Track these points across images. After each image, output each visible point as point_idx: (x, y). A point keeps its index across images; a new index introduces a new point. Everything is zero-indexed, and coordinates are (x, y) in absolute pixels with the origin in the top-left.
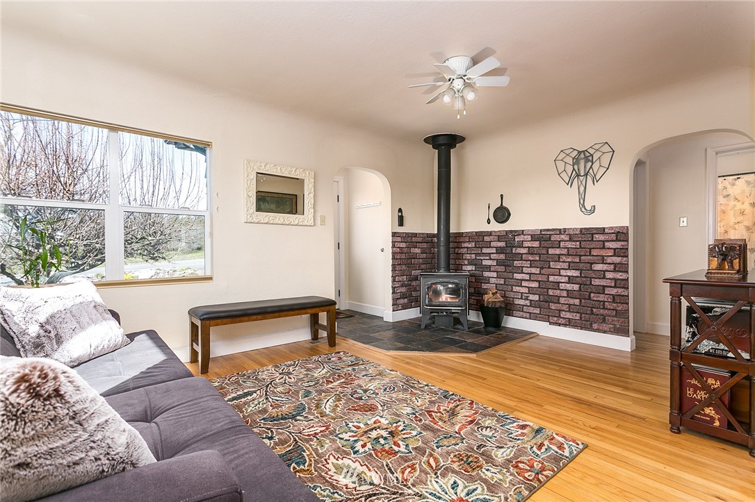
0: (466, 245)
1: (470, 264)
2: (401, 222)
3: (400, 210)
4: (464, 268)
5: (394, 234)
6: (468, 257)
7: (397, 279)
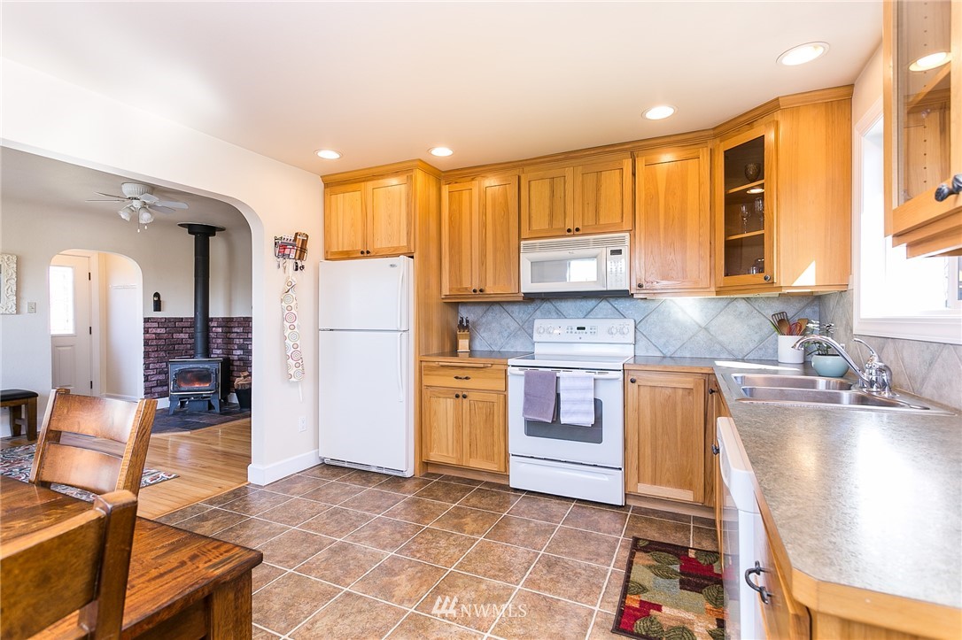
0: (235, 330)
1: (239, 349)
2: (158, 306)
3: (157, 295)
4: (234, 352)
5: (146, 320)
6: (237, 341)
7: (151, 366)
